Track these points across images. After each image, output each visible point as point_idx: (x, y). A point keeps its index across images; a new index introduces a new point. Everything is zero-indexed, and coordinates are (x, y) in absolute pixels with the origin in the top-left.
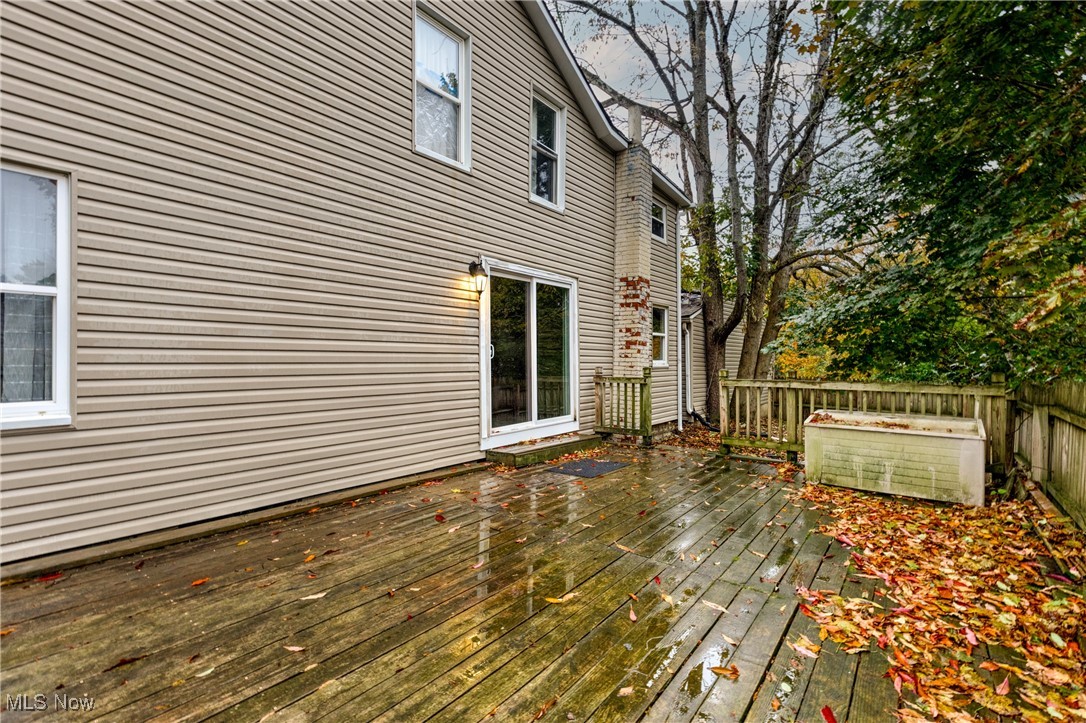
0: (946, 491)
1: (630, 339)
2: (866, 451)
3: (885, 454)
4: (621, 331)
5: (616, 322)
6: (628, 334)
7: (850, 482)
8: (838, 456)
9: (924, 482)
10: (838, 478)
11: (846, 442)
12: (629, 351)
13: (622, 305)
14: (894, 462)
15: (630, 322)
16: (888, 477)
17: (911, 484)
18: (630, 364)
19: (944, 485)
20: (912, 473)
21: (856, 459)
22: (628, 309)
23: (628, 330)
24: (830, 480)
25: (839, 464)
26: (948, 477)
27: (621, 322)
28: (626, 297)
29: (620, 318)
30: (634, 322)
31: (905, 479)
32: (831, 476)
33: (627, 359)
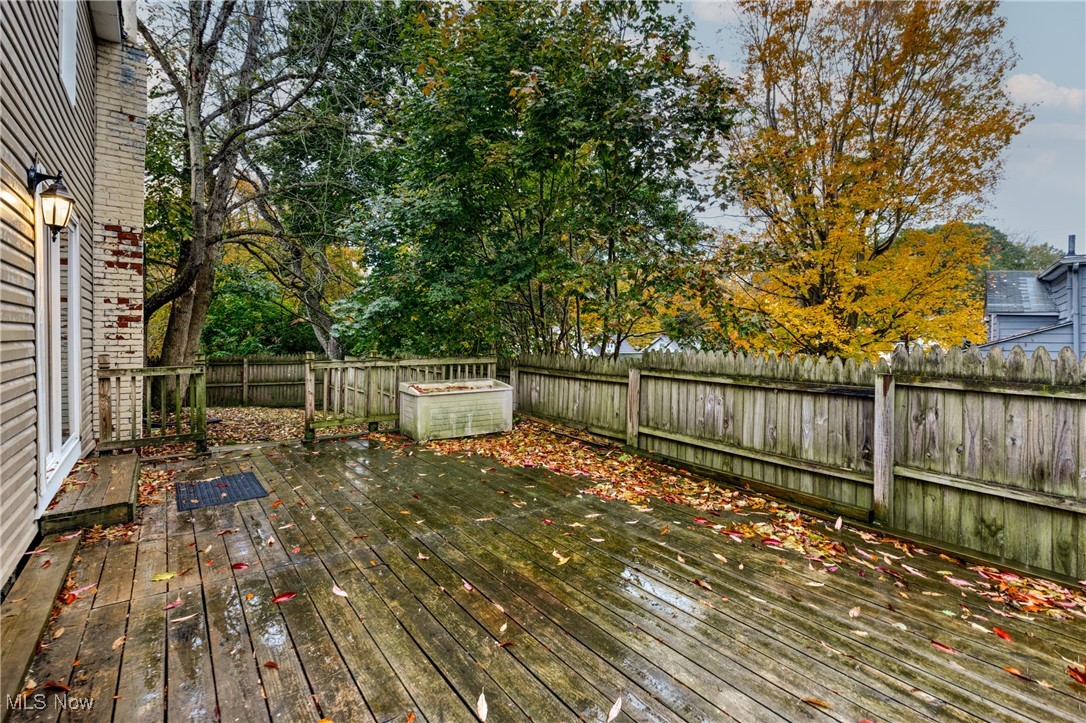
0: (497, 425)
1: (127, 313)
2: (456, 409)
3: (468, 408)
4: (107, 301)
5: (96, 288)
6: (124, 306)
7: (448, 434)
8: (441, 416)
9: (487, 423)
10: (441, 433)
11: (445, 405)
12: (125, 330)
13: (110, 264)
14: (472, 413)
15: (128, 289)
16: (470, 424)
17: (482, 426)
18: (127, 349)
19: (497, 422)
20: (481, 418)
21: (452, 416)
22: (122, 270)
23: (121, 301)
24: (436, 436)
25: (442, 422)
26: (498, 416)
27: (107, 289)
28: (116, 253)
29: (105, 282)
30: (134, 291)
31: (479, 423)
32: (436, 433)
33: (121, 342)
